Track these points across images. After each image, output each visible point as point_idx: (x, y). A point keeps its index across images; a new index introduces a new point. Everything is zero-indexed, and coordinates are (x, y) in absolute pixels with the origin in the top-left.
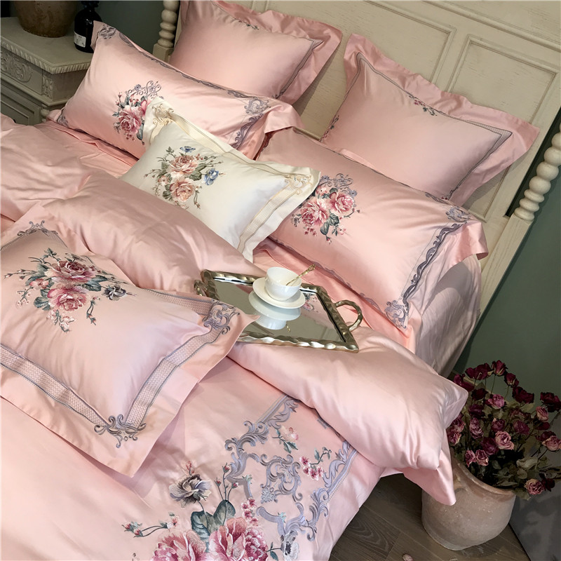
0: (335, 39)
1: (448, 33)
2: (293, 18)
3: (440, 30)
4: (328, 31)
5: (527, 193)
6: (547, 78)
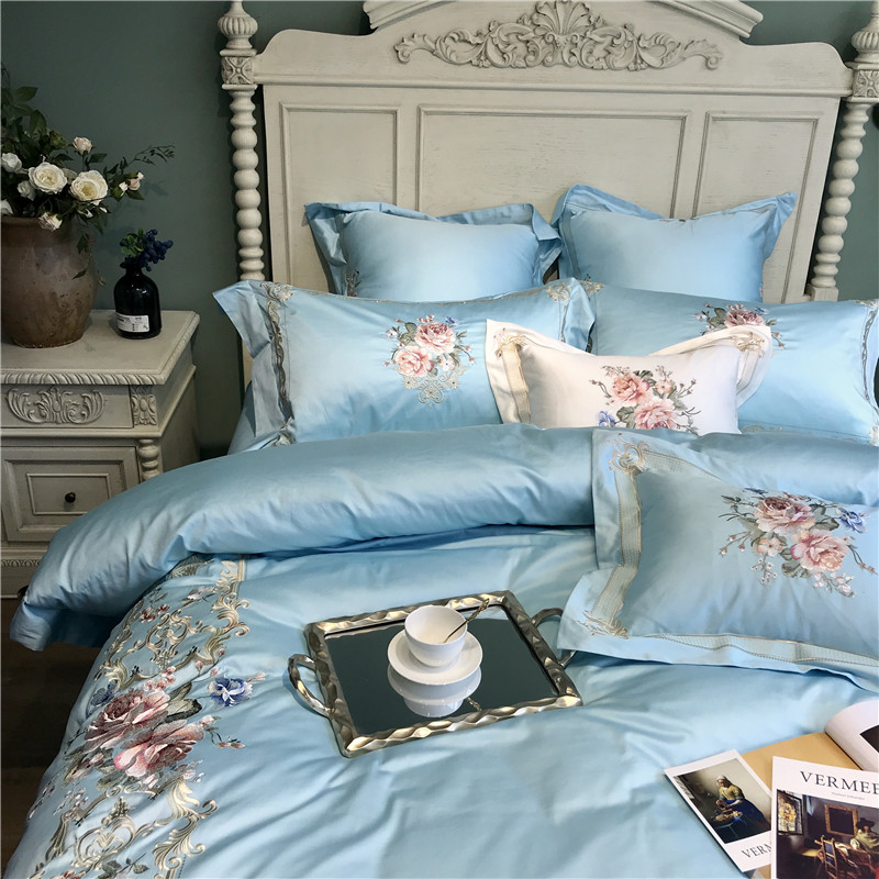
1: (683, 119)
3: (671, 118)
6: (809, 127)
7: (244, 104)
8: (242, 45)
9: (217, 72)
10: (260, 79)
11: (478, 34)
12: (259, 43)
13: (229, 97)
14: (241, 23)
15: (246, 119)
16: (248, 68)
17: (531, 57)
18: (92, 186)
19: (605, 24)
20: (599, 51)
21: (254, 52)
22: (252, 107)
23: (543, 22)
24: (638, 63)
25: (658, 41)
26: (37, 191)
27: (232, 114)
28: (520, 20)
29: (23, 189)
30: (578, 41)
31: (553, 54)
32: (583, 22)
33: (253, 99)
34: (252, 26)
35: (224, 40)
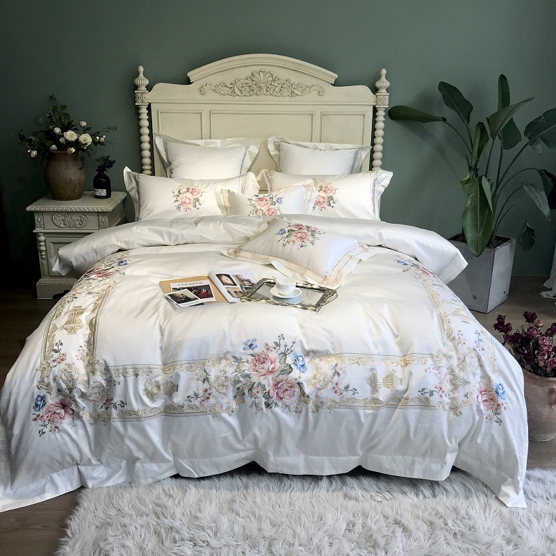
1: (312, 115)
3: (307, 114)
5: (373, 169)
6: (362, 117)
7: (144, 111)
8: (143, 88)
9: (133, 98)
11: (231, 84)
15: (144, 116)
16: (145, 97)
17: (252, 92)
18: (86, 139)
21: (147, 91)
22: (147, 112)
23: (255, 79)
24: (293, 94)
25: (300, 86)
26: (66, 140)
27: (139, 114)
28: (247, 79)
29: (62, 140)
30: (269, 86)
31: (260, 91)
32: (271, 79)
34: (147, 82)
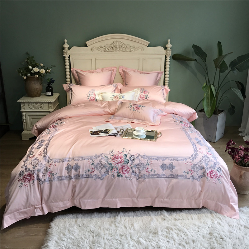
0: (115, 69)
1: (139, 59)
2: (104, 68)
3: (137, 59)
4: (113, 68)
5: (165, 82)
6: (160, 60)
7: (67, 58)
8: (67, 49)
9: (63, 53)
10: (69, 54)
11: (104, 47)
12: (69, 49)
13: (64, 57)
14: (66, 46)
15: (67, 61)
17: (113, 50)
18: (43, 71)
19: (125, 44)
20: (124, 49)
22: (68, 59)
23: (115, 44)
24: (131, 51)
25: (133, 47)
26: (34, 72)
27: (65, 60)
28: (111, 44)
29: (32, 72)
30: (120, 47)
31: (117, 49)
32: (121, 44)
33: (68, 57)
34: (68, 46)
35: (64, 48)
